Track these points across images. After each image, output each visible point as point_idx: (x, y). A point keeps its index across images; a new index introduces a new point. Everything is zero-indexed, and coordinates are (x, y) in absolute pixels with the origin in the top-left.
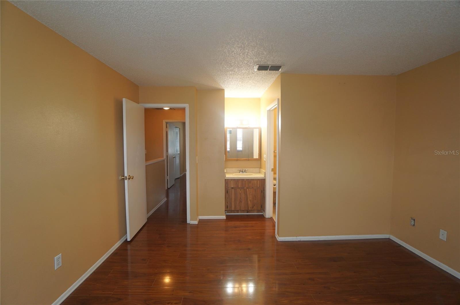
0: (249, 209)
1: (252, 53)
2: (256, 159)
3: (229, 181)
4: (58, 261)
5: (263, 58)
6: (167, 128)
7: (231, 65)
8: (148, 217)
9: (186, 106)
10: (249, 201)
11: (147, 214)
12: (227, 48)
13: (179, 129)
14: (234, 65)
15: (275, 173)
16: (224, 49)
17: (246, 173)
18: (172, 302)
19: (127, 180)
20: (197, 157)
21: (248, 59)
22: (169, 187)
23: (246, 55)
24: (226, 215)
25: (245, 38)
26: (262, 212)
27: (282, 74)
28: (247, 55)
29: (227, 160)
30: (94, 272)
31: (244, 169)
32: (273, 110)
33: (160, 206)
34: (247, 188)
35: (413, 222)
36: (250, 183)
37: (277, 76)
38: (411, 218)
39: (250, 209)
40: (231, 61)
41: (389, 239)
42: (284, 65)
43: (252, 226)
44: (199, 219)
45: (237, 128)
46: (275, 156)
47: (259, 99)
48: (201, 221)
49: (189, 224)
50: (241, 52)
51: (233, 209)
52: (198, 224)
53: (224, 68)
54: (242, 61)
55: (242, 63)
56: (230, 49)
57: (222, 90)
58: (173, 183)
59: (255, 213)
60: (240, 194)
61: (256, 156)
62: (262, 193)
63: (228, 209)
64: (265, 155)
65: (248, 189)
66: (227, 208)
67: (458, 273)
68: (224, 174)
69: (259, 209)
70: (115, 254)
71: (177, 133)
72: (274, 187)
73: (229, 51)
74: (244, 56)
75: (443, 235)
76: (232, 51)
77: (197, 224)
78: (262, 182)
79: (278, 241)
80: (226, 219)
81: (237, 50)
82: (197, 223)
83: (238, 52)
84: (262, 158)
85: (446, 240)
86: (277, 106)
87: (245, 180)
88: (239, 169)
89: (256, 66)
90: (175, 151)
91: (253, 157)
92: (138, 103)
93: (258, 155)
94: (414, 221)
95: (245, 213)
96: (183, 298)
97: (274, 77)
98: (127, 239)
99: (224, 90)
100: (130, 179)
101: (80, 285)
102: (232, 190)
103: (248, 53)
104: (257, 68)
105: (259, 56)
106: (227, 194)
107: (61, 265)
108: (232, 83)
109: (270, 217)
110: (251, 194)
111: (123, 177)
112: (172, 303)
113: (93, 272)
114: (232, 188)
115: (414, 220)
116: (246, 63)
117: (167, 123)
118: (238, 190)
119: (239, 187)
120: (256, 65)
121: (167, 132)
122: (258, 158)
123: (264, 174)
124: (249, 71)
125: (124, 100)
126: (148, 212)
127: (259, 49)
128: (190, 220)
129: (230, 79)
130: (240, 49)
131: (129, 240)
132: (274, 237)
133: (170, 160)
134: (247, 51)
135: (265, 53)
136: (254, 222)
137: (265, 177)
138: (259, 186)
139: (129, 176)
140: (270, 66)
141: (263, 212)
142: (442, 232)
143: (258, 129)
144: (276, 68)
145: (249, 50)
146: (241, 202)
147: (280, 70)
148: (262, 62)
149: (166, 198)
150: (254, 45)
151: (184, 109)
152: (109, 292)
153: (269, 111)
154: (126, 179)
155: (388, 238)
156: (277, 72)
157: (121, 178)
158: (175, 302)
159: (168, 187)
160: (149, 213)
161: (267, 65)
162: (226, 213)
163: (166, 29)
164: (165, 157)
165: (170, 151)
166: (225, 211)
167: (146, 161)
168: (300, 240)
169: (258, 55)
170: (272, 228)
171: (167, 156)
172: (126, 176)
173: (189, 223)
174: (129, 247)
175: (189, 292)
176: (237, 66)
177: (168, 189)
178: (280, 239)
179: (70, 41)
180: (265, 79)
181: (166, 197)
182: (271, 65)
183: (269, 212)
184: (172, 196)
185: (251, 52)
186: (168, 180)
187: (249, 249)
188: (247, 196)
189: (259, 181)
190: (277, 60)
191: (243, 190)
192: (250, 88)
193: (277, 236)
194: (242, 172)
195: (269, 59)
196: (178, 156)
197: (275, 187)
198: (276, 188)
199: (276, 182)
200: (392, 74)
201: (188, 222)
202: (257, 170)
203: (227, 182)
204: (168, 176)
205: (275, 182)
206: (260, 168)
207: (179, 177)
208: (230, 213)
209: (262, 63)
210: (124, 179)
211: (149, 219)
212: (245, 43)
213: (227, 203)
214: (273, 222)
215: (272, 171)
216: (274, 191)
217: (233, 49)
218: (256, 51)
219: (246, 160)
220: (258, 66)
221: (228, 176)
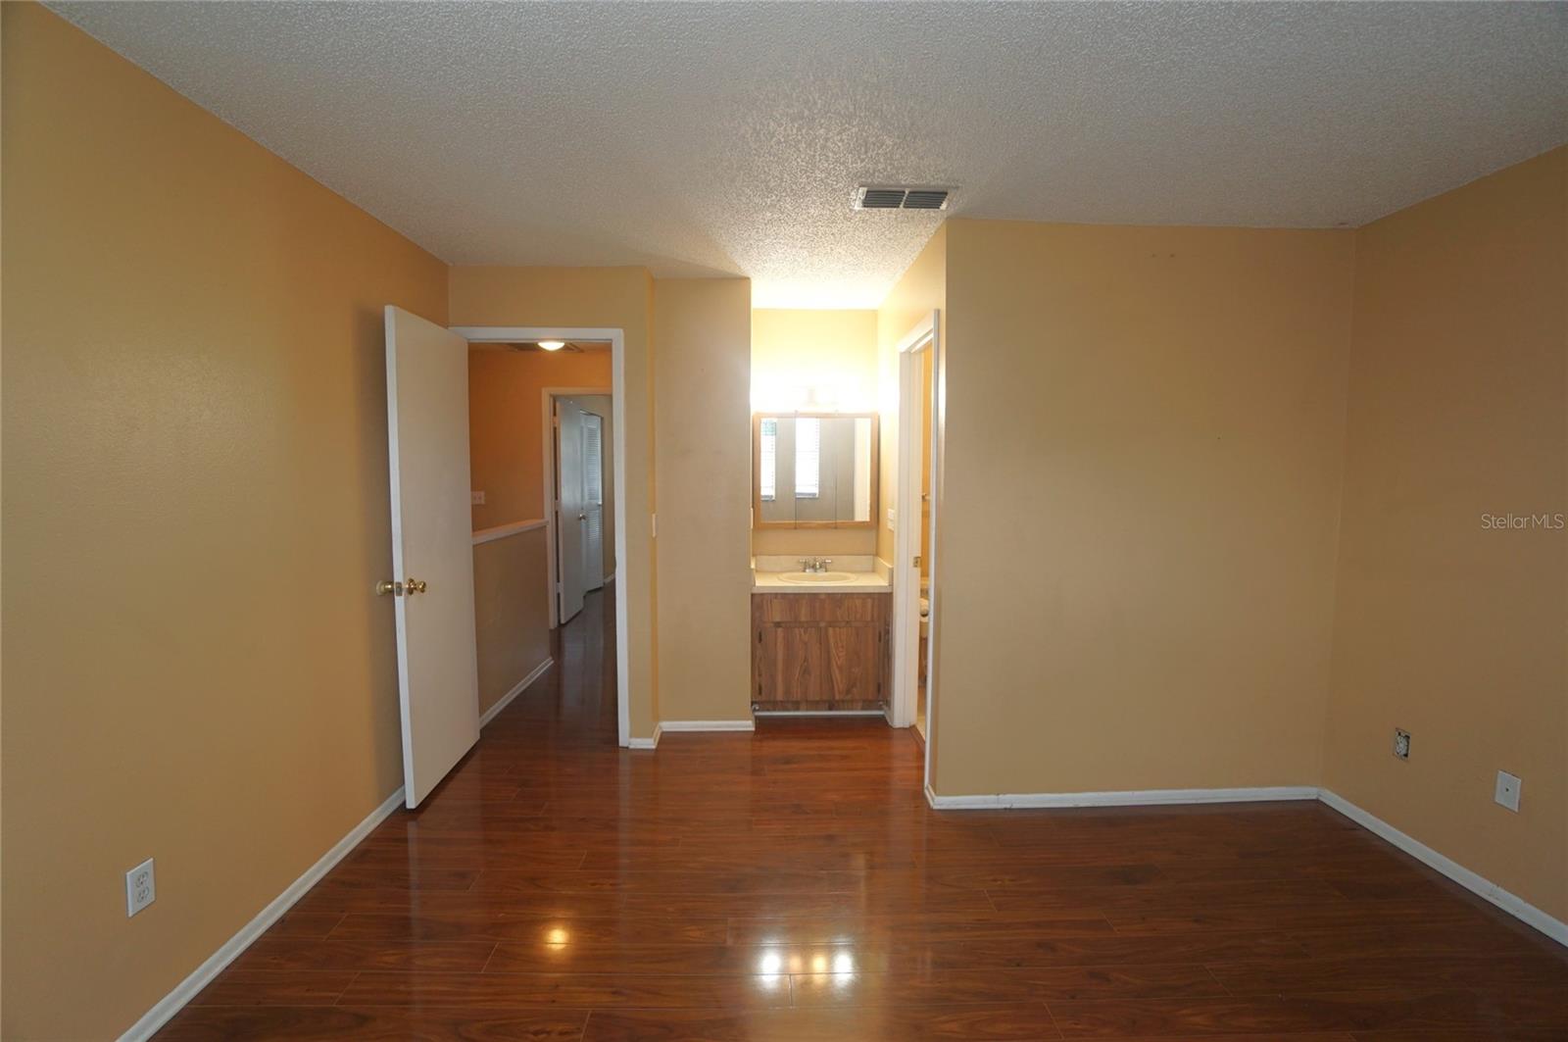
0: (834, 696)
1: (842, 140)
2: (862, 525)
3: (765, 602)
4: (138, 885)
5: (882, 160)
6: (555, 414)
7: (767, 187)
8: (484, 724)
9: (616, 335)
10: (837, 671)
11: (480, 716)
12: (750, 120)
13: (599, 419)
14: (780, 185)
15: (925, 574)
16: (739, 123)
17: (826, 571)
18: (548, 1030)
19: (402, 598)
20: (654, 516)
21: (826, 165)
22: (563, 622)
23: (818, 147)
24: (757, 718)
25: (814, 83)
26: (880, 708)
27: (951, 221)
28: (823, 147)
29: (759, 527)
30: (282, 921)
31: (820, 559)
32: (920, 351)
33: (531, 685)
34: (831, 624)
35: (1401, 745)
36: (840, 608)
37: (932, 227)
38: (1397, 729)
39: (837, 697)
40: (766, 169)
41: (1317, 801)
42: (957, 188)
43: (844, 757)
44: (663, 733)
45: (797, 415)
46: (926, 515)
47: (874, 314)
48: (667, 739)
49: (627, 748)
50: (800, 137)
51: (780, 697)
52: (656, 750)
53: (744, 199)
54: (806, 172)
55: (808, 177)
56: (761, 123)
57: (745, 281)
58: (578, 605)
59: (856, 709)
60: (806, 644)
61: (862, 513)
62: (880, 640)
63: (764, 697)
64: (889, 510)
65: (831, 630)
66: (760, 693)
67: (1562, 925)
68: (749, 575)
69: (870, 697)
70: (359, 855)
71: (592, 433)
72: (921, 622)
73: (758, 133)
74: (812, 153)
75: (1508, 791)
76: (769, 133)
77: (652, 750)
78: (883, 602)
79: (932, 810)
80: (756, 732)
81: (785, 130)
82: (654, 747)
83: (788, 135)
84: (881, 518)
85: (1516, 810)
86: (932, 336)
87: (823, 597)
88: (803, 559)
89: (858, 190)
90: (586, 497)
91: (853, 518)
92: (445, 325)
93: (868, 509)
94: (1408, 743)
95: (821, 710)
96: (590, 1012)
97: (922, 230)
98: (404, 803)
99: (746, 280)
100: (415, 591)
101: (227, 968)
102: (776, 632)
103: (827, 140)
104: (863, 198)
105: (866, 152)
106: (759, 645)
107: (150, 897)
108: (774, 257)
109: (907, 726)
110: (842, 647)
111: (390, 586)
112: (549, 1033)
113: (278, 921)
114: (778, 625)
115: (1407, 737)
116: (822, 180)
117: (555, 399)
118: (797, 631)
119: (800, 622)
120: (856, 186)
121: (555, 429)
122: (868, 519)
123: (887, 577)
124: (831, 208)
125: (390, 312)
126: (482, 710)
127: (866, 127)
128: (631, 736)
129: (768, 241)
130: (796, 125)
131: (411, 804)
132: (919, 795)
133: (568, 527)
134: (822, 131)
135: (889, 142)
136: (850, 744)
137: (891, 585)
138: (869, 619)
139: (412, 581)
140: (907, 192)
141: (884, 707)
142: (1503, 779)
143: (869, 421)
144: (928, 199)
145: (828, 130)
146: (806, 671)
147: (944, 206)
148: (877, 174)
149: (551, 658)
150: (847, 108)
151: (605, 348)
152: (331, 994)
153: (908, 355)
154: (400, 594)
155: (1314, 798)
156: (932, 212)
157: (382, 588)
158: (560, 1027)
159: (559, 621)
160: (485, 711)
161: (896, 186)
162: (755, 710)
163: (521, 44)
164: (549, 516)
165: (569, 496)
166: (753, 703)
167: (474, 530)
168: (1008, 806)
169: (863, 149)
170: (914, 764)
171: (557, 513)
172: (400, 584)
173: (626, 745)
174: (412, 830)
175: (614, 993)
176: (788, 190)
177: (560, 625)
178: (939, 802)
179: (173, 87)
180: (890, 239)
181: (552, 655)
182: (911, 186)
183: (903, 708)
184: (573, 651)
185: (839, 138)
186: (559, 595)
187: (830, 838)
188: (829, 652)
189: (869, 600)
190: (932, 169)
191: (813, 629)
192: (841, 273)
193: (929, 793)
194: (811, 570)
195: (903, 165)
196: (598, 512)
197: (925, 620)
198: (927, 624)
199: (929, 604)
200: (1342, 224)
201: (621, 744)
202: (866, 561)
203: (760, 602)
204: (558, 581)
205: (925, 602)
206: (877, 554)
207: (602, 585)
208: (768, 710)
209: (879, 180)
210: (391, 591)
211: (486, 732)
212: (815, 103)
213: (760, 675)
214: (917, 742)
215: (916, 566)
216: (924, 636)
217: (772, 124)
218: (856, 133)
219: (826, 527)
220: (865, 189)
221: (764, 583)
